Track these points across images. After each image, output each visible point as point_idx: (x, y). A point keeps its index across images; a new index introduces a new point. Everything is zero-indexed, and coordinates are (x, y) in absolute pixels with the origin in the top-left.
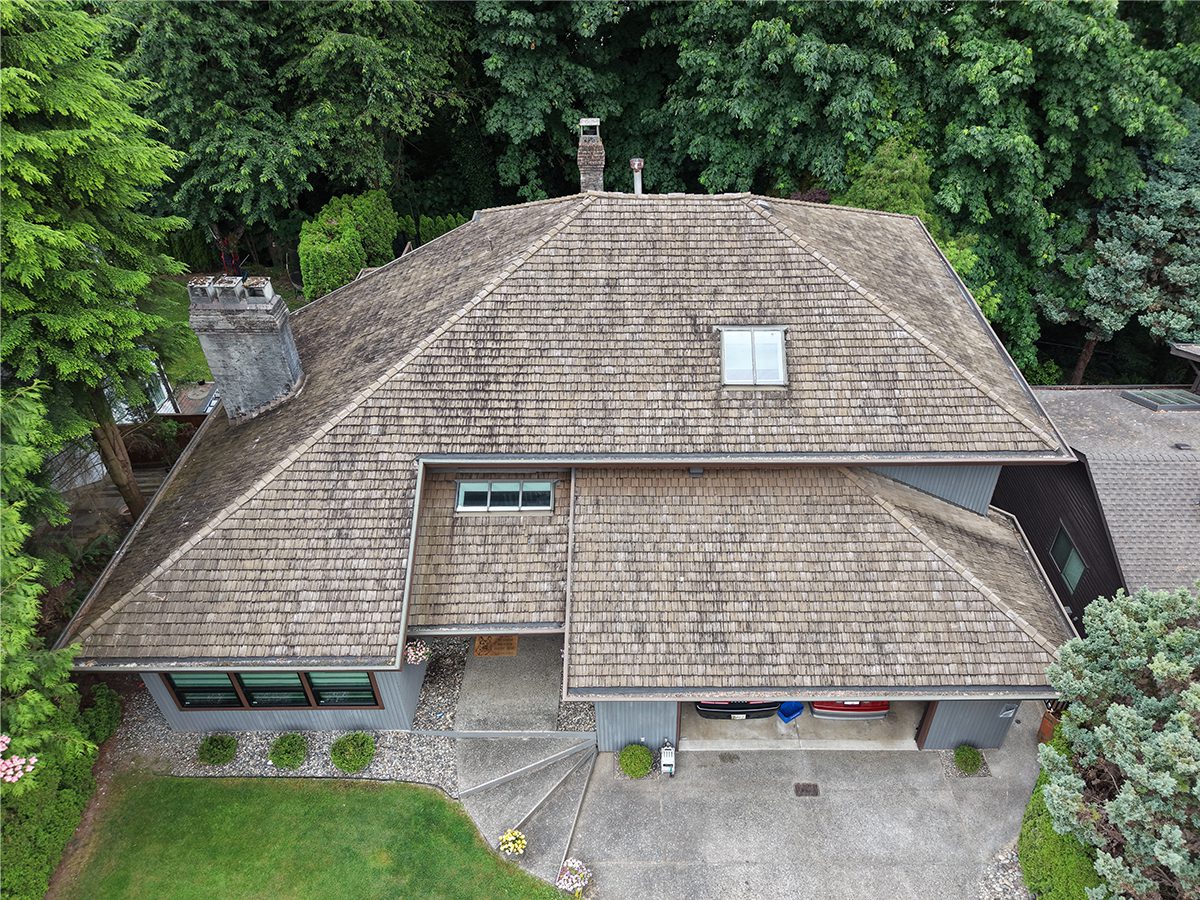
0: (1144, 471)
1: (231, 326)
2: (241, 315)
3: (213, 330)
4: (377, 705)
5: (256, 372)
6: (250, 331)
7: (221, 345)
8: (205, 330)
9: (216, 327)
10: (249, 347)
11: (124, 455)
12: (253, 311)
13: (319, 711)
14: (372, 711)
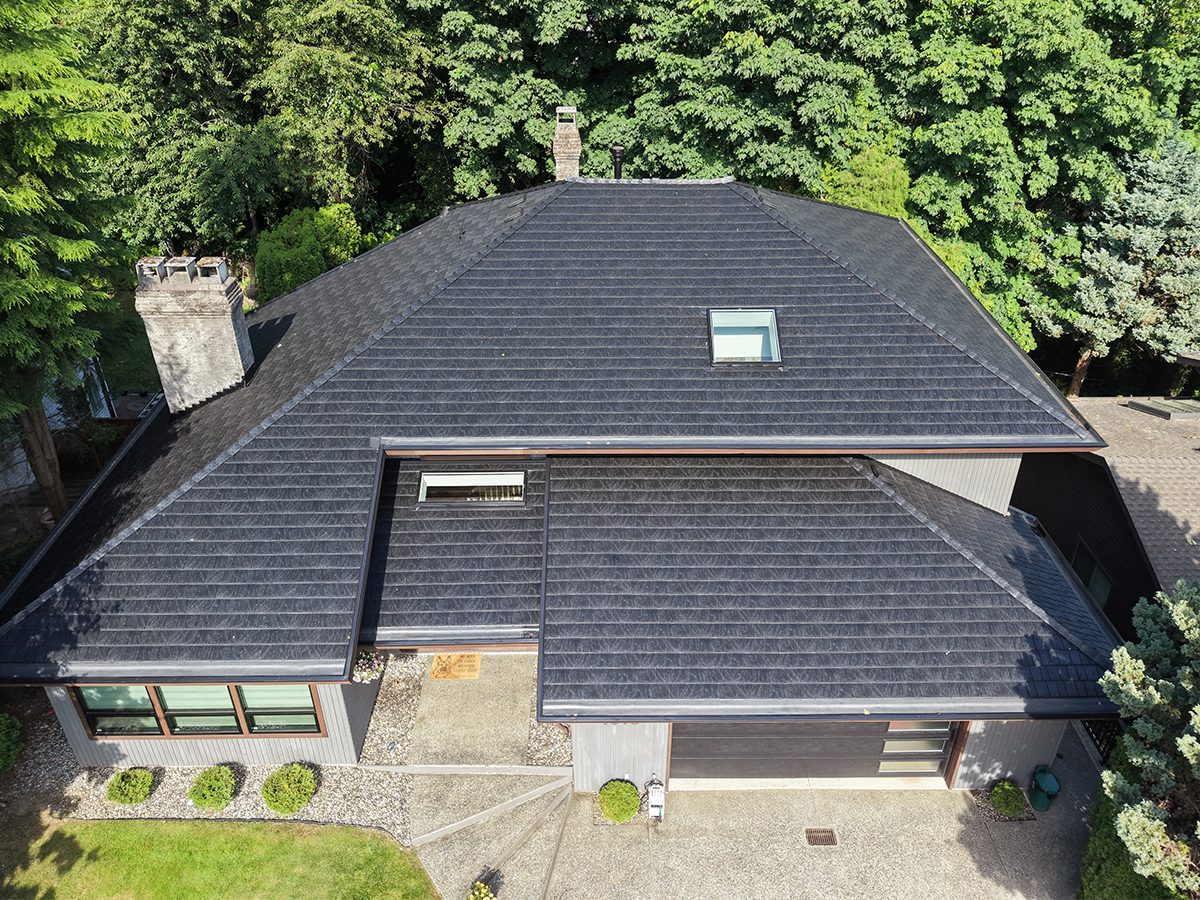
0: (1170, 475)
1: (180, 309)
2: (192, 296)
3: (160, 313)
4: (319, 731)
5: (204, 360)
6: (200, 313)
7: (169, 330)
8: (152, 313)
9: (164, 310)
10: (198, 332)
11: (52, 454)
12: (205, 291)
13: (250, 740)
14: (313, 739)
